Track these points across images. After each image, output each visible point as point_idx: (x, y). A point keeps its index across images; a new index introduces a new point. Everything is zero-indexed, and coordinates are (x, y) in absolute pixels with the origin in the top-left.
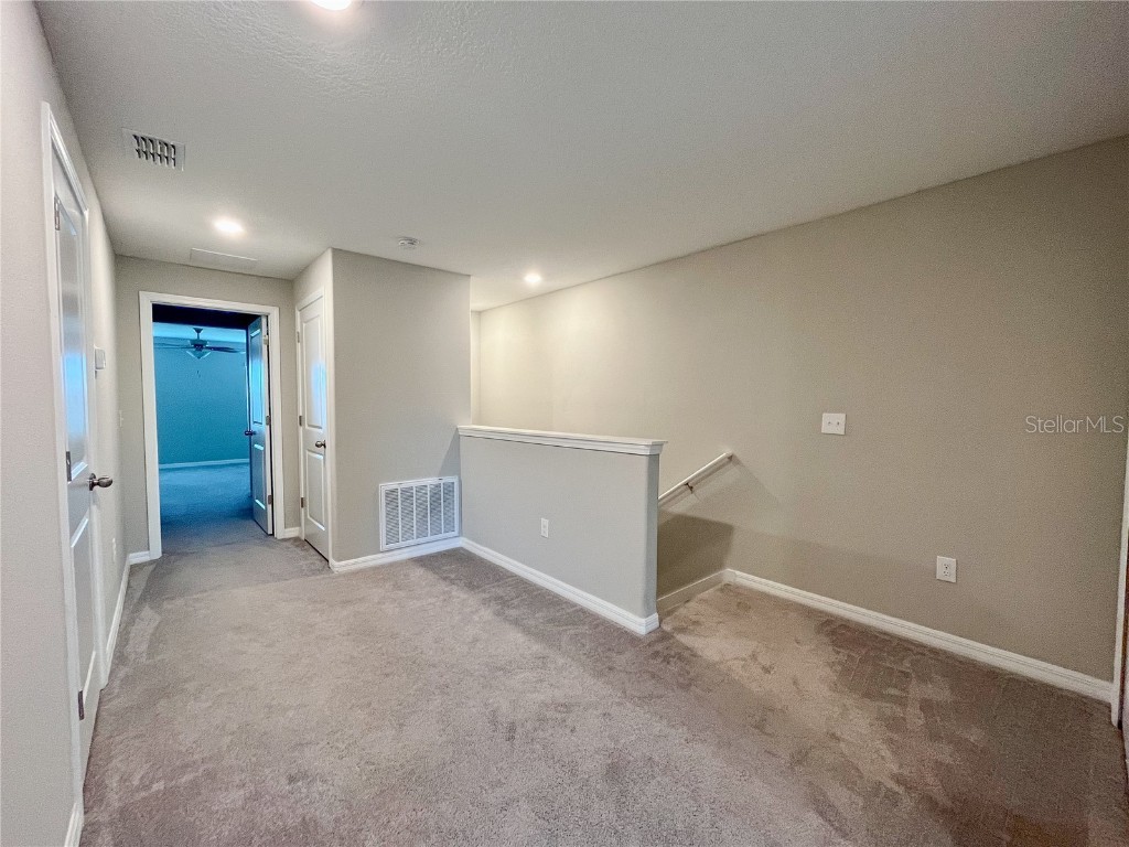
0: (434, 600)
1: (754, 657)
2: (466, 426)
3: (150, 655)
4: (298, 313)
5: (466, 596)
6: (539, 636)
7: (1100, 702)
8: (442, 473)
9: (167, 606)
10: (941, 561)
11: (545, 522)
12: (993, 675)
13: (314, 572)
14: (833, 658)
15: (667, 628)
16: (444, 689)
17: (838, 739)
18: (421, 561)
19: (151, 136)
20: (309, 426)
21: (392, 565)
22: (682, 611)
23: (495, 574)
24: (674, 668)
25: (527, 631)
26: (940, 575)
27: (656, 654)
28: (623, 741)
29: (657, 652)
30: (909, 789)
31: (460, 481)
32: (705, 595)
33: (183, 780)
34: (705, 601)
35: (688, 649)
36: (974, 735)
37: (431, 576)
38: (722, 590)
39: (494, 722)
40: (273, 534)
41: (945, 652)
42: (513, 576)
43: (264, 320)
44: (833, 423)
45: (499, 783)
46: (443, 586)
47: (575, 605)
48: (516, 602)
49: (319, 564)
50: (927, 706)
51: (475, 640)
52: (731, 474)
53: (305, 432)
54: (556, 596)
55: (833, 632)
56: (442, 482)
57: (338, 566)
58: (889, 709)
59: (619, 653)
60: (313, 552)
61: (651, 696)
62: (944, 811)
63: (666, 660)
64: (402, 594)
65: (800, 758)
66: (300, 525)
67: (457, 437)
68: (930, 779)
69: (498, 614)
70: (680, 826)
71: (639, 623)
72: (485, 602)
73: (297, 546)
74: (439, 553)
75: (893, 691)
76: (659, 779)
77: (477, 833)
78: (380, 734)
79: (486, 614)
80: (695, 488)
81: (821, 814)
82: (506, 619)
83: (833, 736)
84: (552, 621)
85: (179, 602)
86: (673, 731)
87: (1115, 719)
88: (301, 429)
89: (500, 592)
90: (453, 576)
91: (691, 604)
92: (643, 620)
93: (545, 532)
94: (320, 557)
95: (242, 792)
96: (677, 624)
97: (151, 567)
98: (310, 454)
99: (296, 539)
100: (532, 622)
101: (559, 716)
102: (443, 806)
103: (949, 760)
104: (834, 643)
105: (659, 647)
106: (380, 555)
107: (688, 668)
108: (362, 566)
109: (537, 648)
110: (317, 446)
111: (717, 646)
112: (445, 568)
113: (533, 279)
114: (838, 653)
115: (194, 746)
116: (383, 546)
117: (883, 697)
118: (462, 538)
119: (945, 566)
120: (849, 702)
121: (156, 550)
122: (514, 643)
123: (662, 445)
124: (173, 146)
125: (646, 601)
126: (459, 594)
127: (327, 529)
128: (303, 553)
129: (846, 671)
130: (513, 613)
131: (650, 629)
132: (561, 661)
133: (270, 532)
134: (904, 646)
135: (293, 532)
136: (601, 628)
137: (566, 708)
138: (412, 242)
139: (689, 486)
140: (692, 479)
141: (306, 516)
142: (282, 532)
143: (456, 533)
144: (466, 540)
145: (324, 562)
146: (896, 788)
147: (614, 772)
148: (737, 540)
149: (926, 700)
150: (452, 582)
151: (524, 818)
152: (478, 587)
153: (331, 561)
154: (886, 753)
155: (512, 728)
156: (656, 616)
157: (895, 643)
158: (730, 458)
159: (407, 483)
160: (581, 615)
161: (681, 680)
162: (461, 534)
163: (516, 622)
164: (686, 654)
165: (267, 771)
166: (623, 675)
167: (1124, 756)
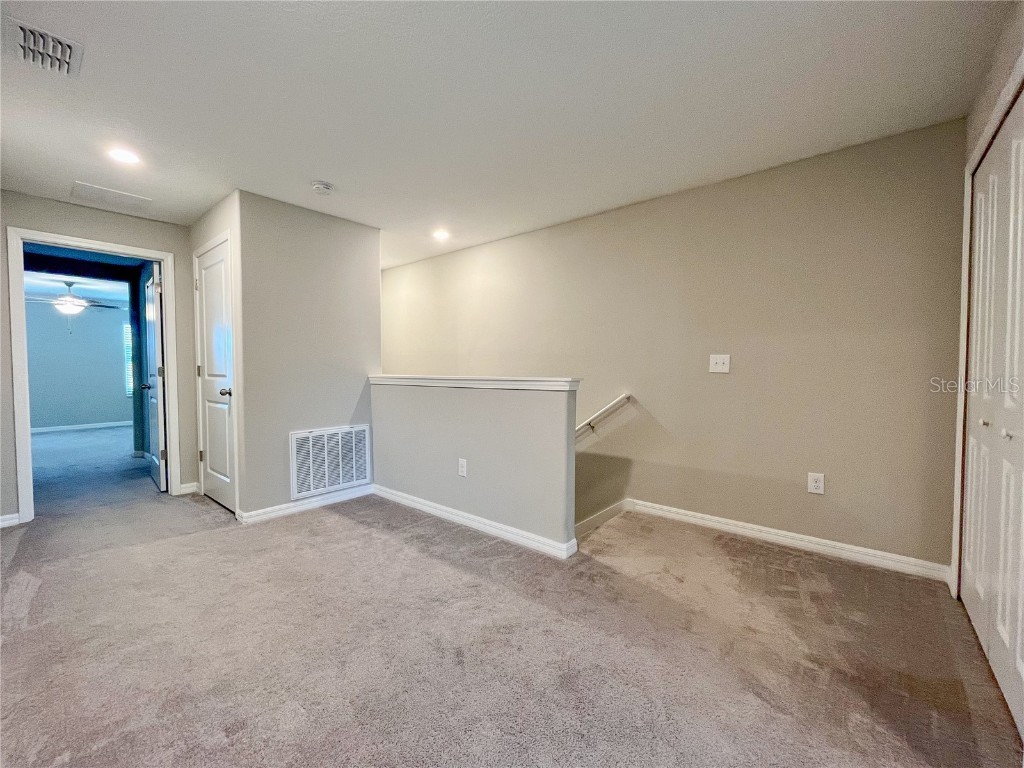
0: (356, 542)
1: (666, 570)
2: (376, 374)
3: (32, 620)
4: (196, 261)
5: (387, 537)
6: (468, 567)
7: (940, 582)
8: (354, 421)
9: (46, 568)
10: (812, 476)
11: (463, 462)
12: (857, 569)
13: (219, 525)
14: (731, 565)
15: (586, 551)
16: (381, 624)
17: (755, 631)
18: (334, 508)
19: (42, 31)
20: (209, 375)
21: (303, 514)
22: (594, 536)
23: (413, 516)
24: (600, 585)
25: (454, 563)
26: (811, 488)
27: (581, 575)
28: (568, 653)
29: (582, 574)
30: (821, 665)
31: (371, 428)
32: (611, 521)
33: (95, 748)
34: (613, 527)
35: (607, 568)
36: (857, 617)
37: (346, 521)
38: (624, 517)
39: (440, 649)
40: (167, 491)
41: (818, 554)
42: (429, 516)
43: (156, 267)
44: (719, 363)
45: (456, 707)
46: (362, 530)
47: (496, 538)
48: (437, 539)
49: (224, 516)
50: (815, 597)
51: (405, 576)
52: (631, 411)
53: (204, 382)
54: (476, 531)
55: (725, 545)
56: (353, 430)
57: (247, 517)
58: (787, 602)
59: (548, 576)
60: (216, 506)
61: (585, 611)
62: (853, 679)
63: (591, 578)
64: (319, 539)
65: (728, 650)
66: (198, 481)
67: (368, 385)
68: (837, 656)
69: (422, 551)
70: (639, 723)
71: (561, 549)
72: (407, 541)
73: (196, 501)
74: (352, 500)
75: (786, 588)
76: (610, 683)
77: (445, 757)
78: (322, 674)
79: (411, 551)
80: (596, 427)
81: (758, 695)
82: (432, 555)
83: (749, 628)
84: (476, 553)
85: (64, 563)
86: (612, 639)
87: (954, 593)
88: (200, 380)
89: (420, 531)
90: (369, 520)
91: (601, 530)
92: (564, 546)
93: (463, 471)
94: (223, 510)
95: (171, 751)
96: (592, 547)
97: (23, 531)
98: (211, 404)
99: (194, 495)
100: (457, 555)
101: (503, 637)
102: (405, 736)
103: (844, 639)
104: (729, 553)
105: (582, 568)
106: (292, 504)
107: (611, 584)
108: (273, 515)
109: (467, 578)
110: (222, 394)
111: (631, 563)
112: (361, 513)
113: (441, 235)
114: (734, 561)
115: (103, 709)
116: (295, 494)
117: (780, 593)
118: (373, 485)
119: (815, 481)
120: (754, 600)
121: (27, 512)
122: (444, 576)
123: (578, 381)
124: (69, 47)
125: (567, 527)
126: (379, 536)
127: (233, 481)
128: (204, 508)
129: (744, 575)
130: (438, 549)
131: (570, 554)
132: (494, 589)
133: (163, 488)
134: (785, 552)
135: (190, 488)
136: (524, 556)
137: (509, 629)
138: (327, 186)
139: (591, 426)
140: (595, 419)
141: (205, 469)
142: (177, 488)
143: (367, 480)
144: (377, 486)
145: (230, 515)
146: (811, 665)
147: (568, 680)
148: (636, 471)
149: (812, 593)
150: (370, 525)
151: (491, 734)
152: (397, 528)
153: (238, 512)
154: (795, 639)
155: (459, 653)
156: (574, 541)
157: (777, 549)
158: (628, 398)
159: (317, 432)
160: (503, 547)
161: (608, 594)
162: (373, 481)
163: (442, 557)
164: (606, 572)
165: (198, 726)
166: (555, 595)
167: (969, 620)
